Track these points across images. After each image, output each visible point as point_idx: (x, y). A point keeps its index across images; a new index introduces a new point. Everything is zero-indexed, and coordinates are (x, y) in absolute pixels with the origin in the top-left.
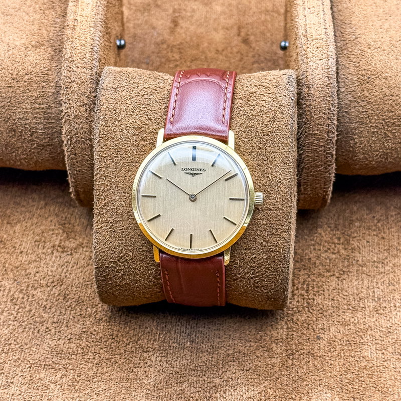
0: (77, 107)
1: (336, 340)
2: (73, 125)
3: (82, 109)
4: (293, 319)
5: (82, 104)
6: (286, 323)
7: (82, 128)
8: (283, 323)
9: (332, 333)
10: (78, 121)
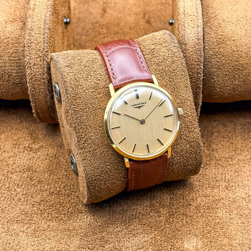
1: (201, 206)
4: (174, 193)
8: (168, 195)
9: (199, 202)
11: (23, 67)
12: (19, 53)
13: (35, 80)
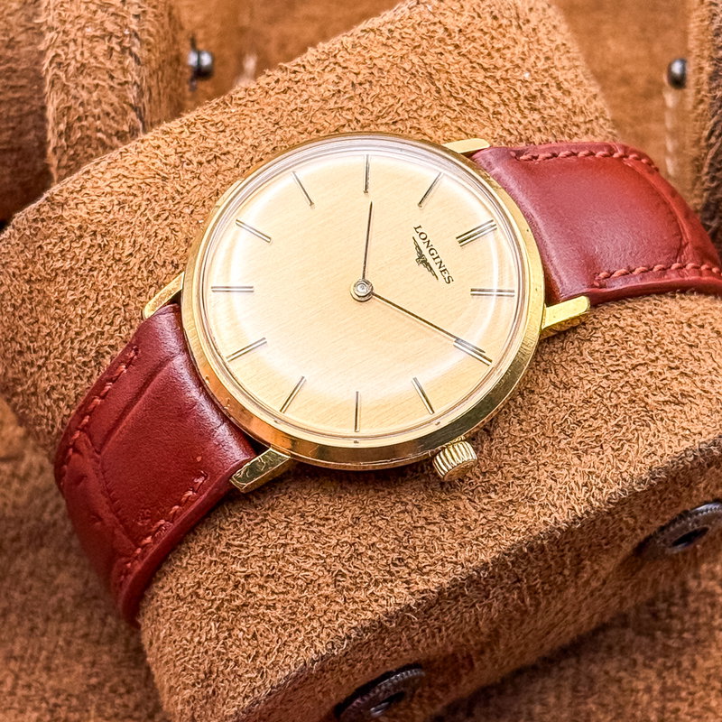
0: (86, 42)
2: (73, 92)
3: (101, 48)
4: (679, 664)
5: (99, 33)
6: (659, 675)
7: (99, 102)
8: (652, 675)
10: (87, 81)
11: (24, 77)
12: (9, 15)
13: (81, 138)
